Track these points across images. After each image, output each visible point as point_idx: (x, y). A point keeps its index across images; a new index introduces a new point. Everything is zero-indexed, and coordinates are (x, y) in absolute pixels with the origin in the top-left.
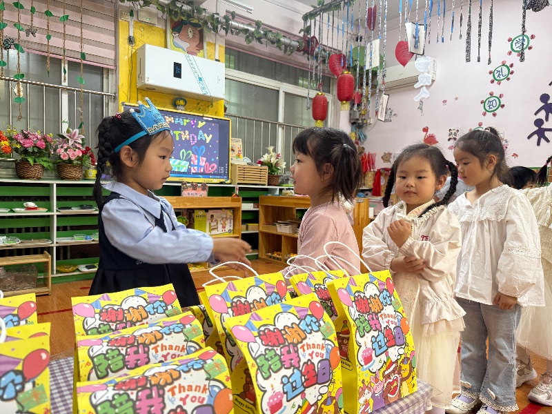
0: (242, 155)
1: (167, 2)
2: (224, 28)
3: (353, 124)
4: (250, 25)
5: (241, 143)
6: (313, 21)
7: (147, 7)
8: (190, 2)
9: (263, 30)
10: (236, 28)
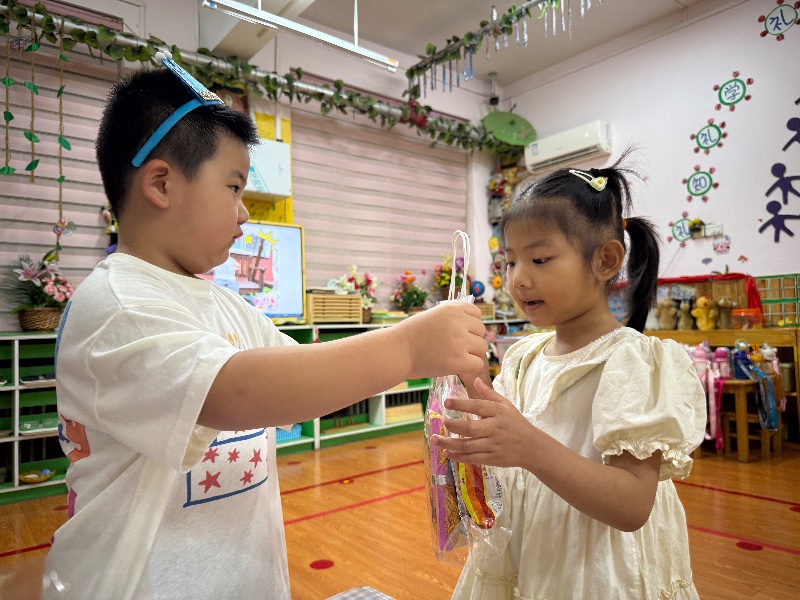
1: (193, 58)
2: (286, 93)
3: (495, 225)
4: (326, 87)
6: (422, 77)
8: (232, 58)
9: (346, 92)
10: (305, 92)
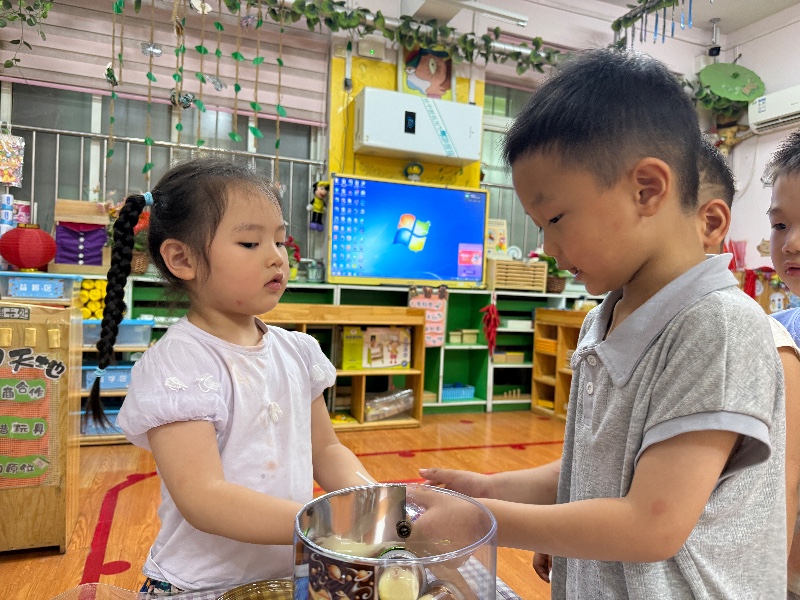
0: (505, 245)
1: (397, 24)
2: (482, 54)
4: (524, 45)
5: (505, 227)
6: (630, 29)
7: (369, 35)
8: (432, 22)
9: (544, 51)
10: (501, 53)
